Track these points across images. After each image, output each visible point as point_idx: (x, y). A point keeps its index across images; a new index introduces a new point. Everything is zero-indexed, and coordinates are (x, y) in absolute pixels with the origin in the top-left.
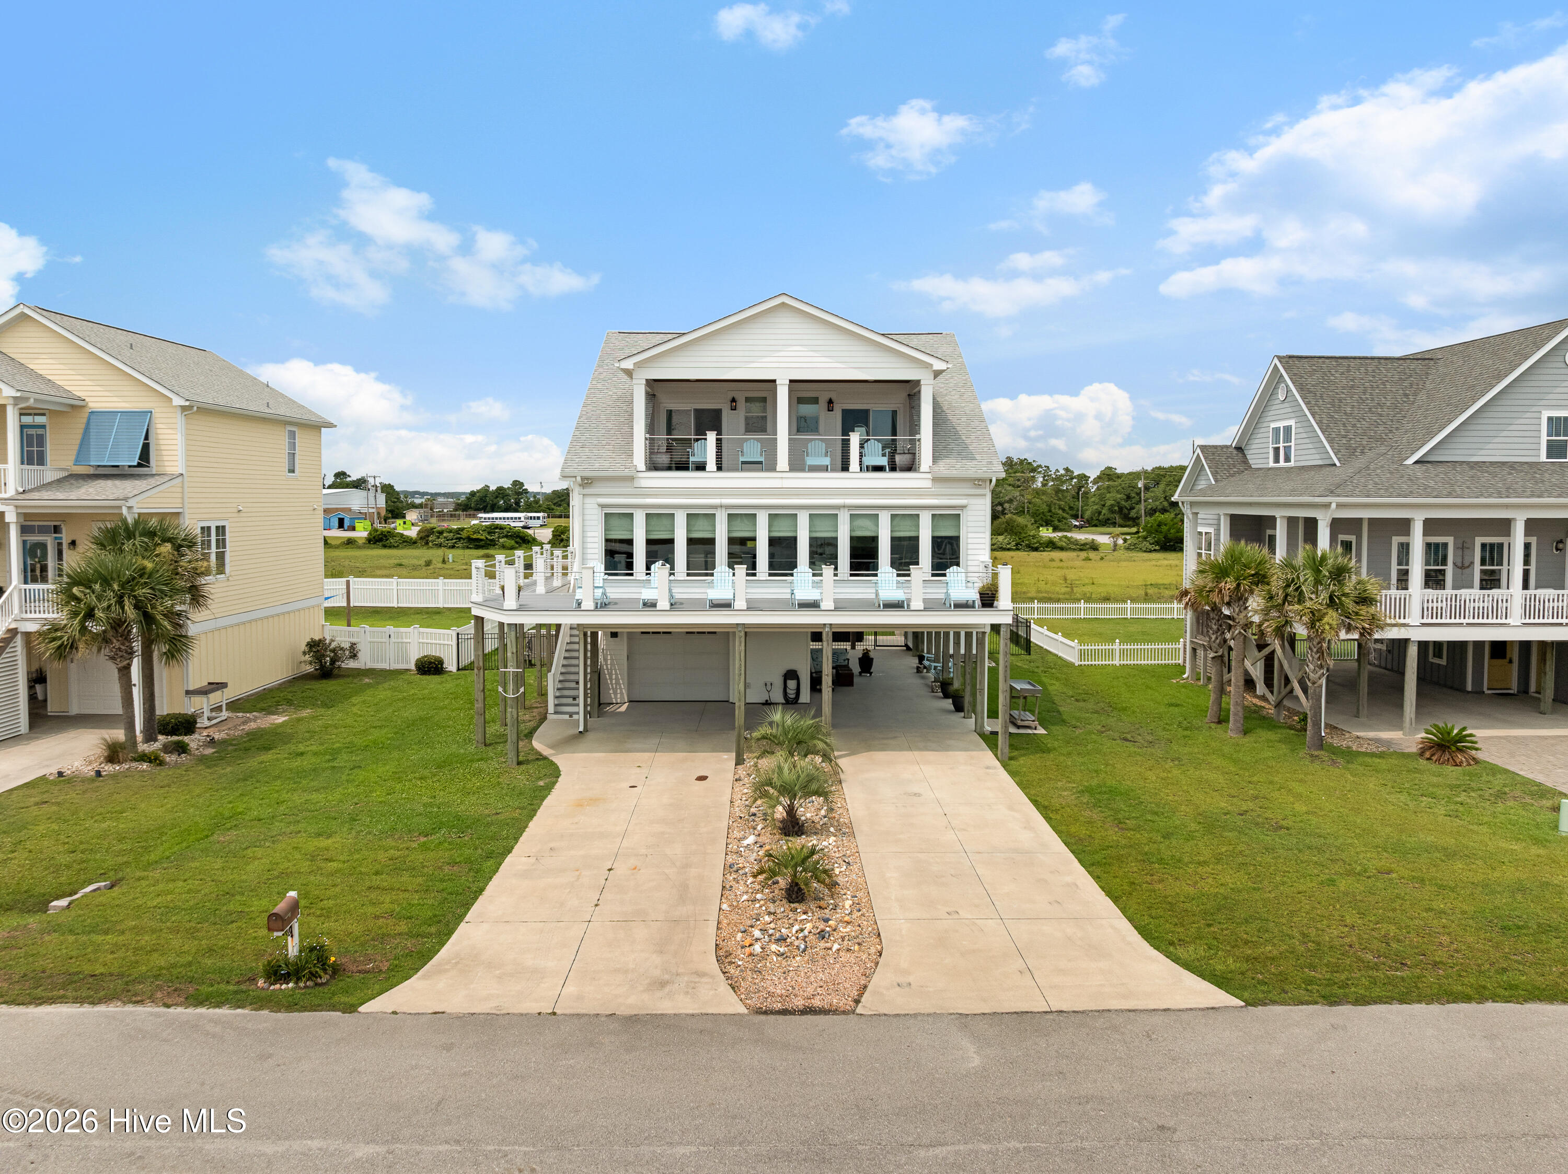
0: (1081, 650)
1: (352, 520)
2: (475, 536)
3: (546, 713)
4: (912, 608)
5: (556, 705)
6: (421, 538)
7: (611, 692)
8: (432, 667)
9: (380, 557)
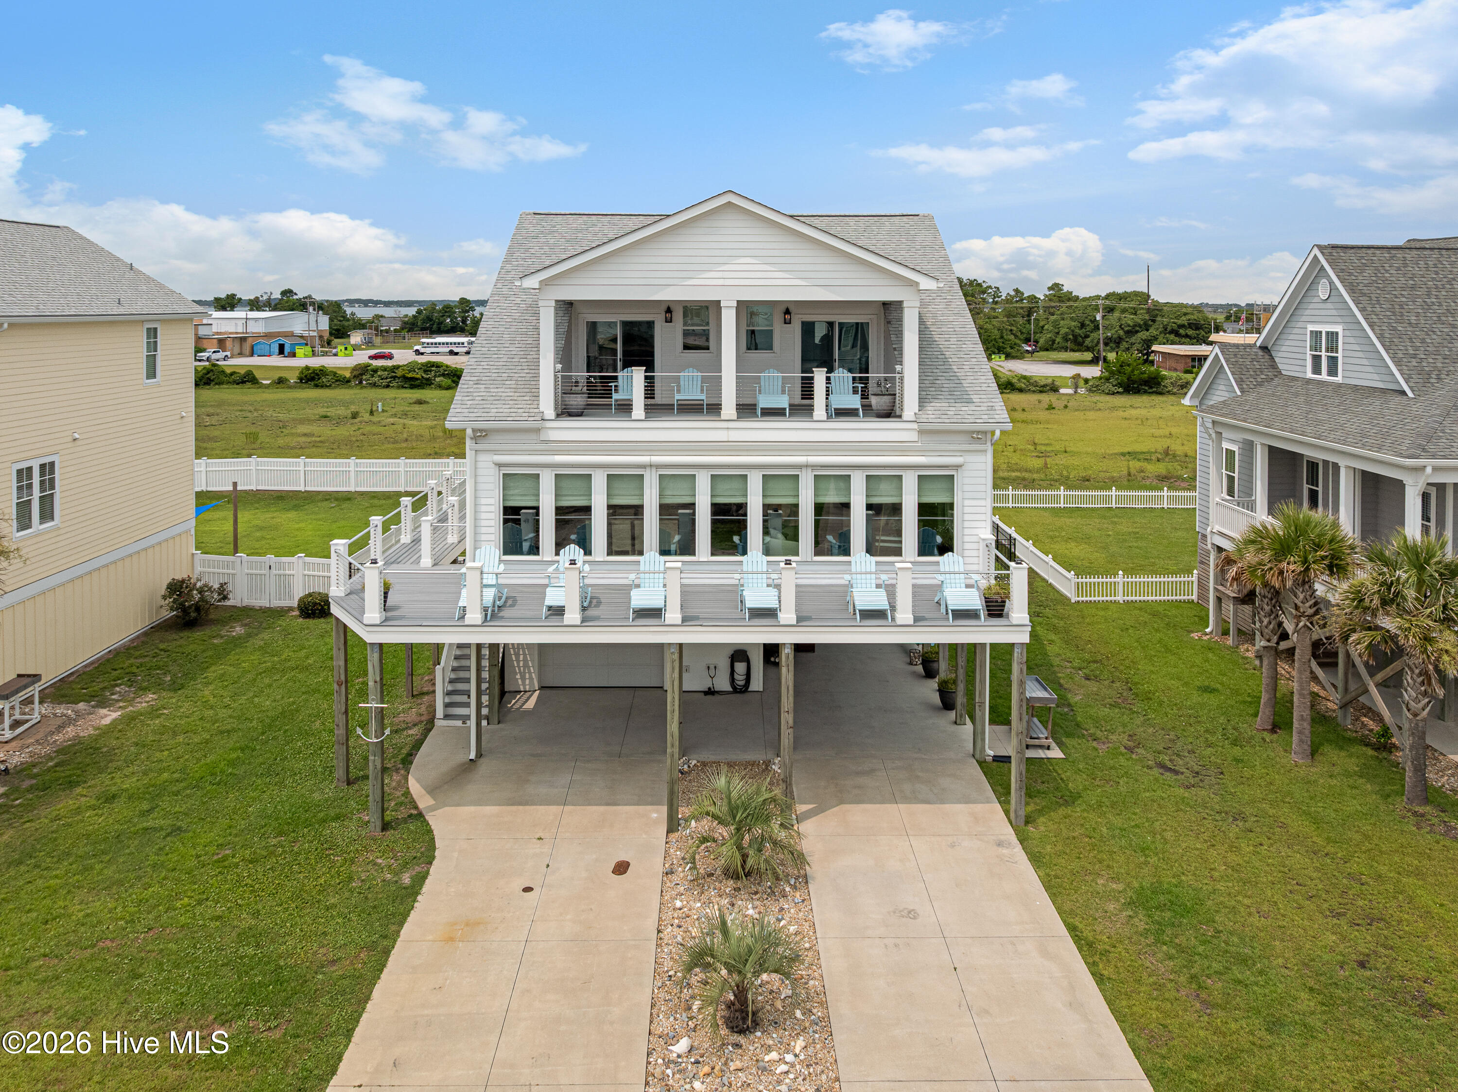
0: (1078, 583)
1: (293, 346)
2: (410, 375)
3: (434, 716)
4: (899, 622)
5: (447, 705)
6: (355, 376)
7: (518, 676)
8: (317, 609)
9: (307, 401)
